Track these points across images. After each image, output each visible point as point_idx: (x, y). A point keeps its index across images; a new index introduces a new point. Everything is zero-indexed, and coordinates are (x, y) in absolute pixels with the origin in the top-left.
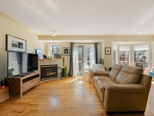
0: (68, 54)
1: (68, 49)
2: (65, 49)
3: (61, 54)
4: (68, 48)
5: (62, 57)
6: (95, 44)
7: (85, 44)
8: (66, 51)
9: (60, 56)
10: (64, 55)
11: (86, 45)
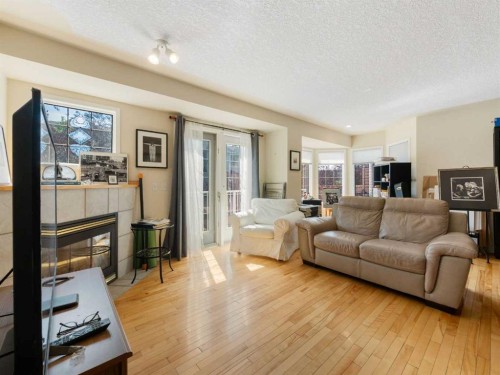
0: (163, 164)
1: (158, 141)
2: (146, 140)
3: (125, 160)
4: (163, 138)
5: (133, 173)
6: (252, 134)
7: (223, 129)
8: (152, 149)
9: (122, 171)
10: (141, 163)
11: (226, 133)
